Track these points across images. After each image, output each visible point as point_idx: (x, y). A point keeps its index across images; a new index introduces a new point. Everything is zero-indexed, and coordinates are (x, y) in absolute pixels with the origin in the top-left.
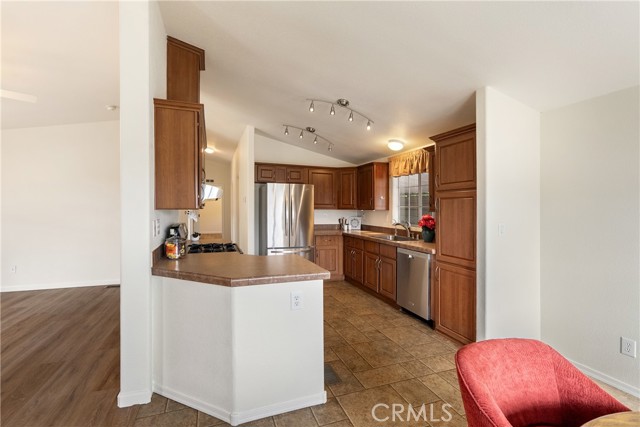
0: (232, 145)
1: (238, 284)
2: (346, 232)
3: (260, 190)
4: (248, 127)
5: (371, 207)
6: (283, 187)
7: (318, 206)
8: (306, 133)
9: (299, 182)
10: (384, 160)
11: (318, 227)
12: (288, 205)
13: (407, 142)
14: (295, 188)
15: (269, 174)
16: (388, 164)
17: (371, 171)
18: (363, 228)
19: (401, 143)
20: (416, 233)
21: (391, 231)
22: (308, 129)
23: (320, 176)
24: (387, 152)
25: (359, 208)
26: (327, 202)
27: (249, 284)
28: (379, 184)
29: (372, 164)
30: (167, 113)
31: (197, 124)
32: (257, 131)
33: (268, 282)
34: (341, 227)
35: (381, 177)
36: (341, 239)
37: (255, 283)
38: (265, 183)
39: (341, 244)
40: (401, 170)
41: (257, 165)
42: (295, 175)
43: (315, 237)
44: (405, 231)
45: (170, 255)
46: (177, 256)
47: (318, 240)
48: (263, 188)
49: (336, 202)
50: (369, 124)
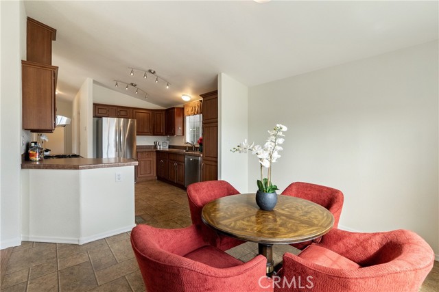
0: (76, 90)
1: (84, 168)
2: (158, 149)
3: (97, 122)
4: (88, 78)
5: (173, 134)
6: (115, 120)
7: (139, 134)
8: (130, 87)
9: (126, 117)
10: (181, 106)
11: (139, 147)
12: (118, 132)
13: (193, 97)
14: (124, 121)
15: (104, 111)
16: (183, 109)
17: (173, 112)
18: (170, 147)
19: (188, 96)
20: (197, 148)
21: (185, 148)
22: (132, 84)
23: (141, 115)
24: (182, 102)
25: (166, 135)
26: (146, 131)
27: (90, 168)
28: (178, 120)
29: (174, 108)
30: (31, 70)
31: (53, 78)
32: (95, 82)
33: (102, 167)
34: (155, 147)
35: (179, 116)
36: (155, 153)
37: (94, 168)
38: (101, 117)
39: (155, 157)
40: (189, 113)
41: (95, 105)
42: (123, 113)
43: (137, 152)
44: (192, 147)
45: (32, 158)
46: (38, 159)
47: (139, 154)
48: (100, 121)
49: (152, 131)
50: (168, 85)
